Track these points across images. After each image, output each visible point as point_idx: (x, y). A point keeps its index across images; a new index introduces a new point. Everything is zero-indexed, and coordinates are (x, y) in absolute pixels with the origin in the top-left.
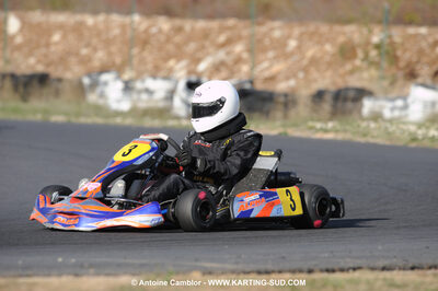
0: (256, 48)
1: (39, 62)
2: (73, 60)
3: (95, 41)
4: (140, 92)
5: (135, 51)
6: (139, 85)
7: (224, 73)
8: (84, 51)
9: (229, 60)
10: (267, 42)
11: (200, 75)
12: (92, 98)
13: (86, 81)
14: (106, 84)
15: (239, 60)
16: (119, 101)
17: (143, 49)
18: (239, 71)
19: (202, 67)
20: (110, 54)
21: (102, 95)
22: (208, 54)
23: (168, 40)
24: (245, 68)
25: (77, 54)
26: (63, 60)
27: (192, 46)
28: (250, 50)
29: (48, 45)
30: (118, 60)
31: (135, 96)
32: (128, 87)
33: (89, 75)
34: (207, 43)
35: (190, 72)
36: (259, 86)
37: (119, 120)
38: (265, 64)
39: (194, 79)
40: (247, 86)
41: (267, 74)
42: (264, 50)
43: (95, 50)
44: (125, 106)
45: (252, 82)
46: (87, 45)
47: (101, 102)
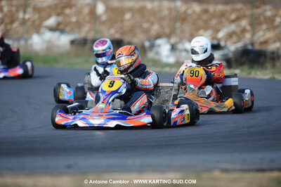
0: (255, 23)
1: (116, 32)
2: (138, 31)
3: (152, 19)
4: (181, 51)
5: (178, 25)
6: (180, 46)
7: (235, 39)
8: (146, 25)
9: (238, 30)
10: (262, 18)
11: (219, 40)
12: (151, 55)
13: (147, 44)
14: (159, 46)
15: (244, 31)
16: (168, 57)
17: (183, 23)
18: (244, 37)
19: (221, 35)
20: (162, 27)
21: (157, 53)
22: (224, 26)
23: (199, 17)
24: (248, 36)
25: (141, 27)
26: (132, 31)
27: (214, 22)
28: (251, 24)
29: (122, 21)
30: (167, 30)
31: (178, 53)
32: (173, 48)
33: (148, 40)
34: (223, 20)
35: (213, 38)
36: (257, 47)
37: (167, 69)
38: (261, 33)
39: (215, 42)
40: (250, 47)
41: (262, 39)
42: (260, 24)
43: (152, 24)
44: (172, 60)
45: (252, 45)
46: (148, 21)
47: (156, 57)
